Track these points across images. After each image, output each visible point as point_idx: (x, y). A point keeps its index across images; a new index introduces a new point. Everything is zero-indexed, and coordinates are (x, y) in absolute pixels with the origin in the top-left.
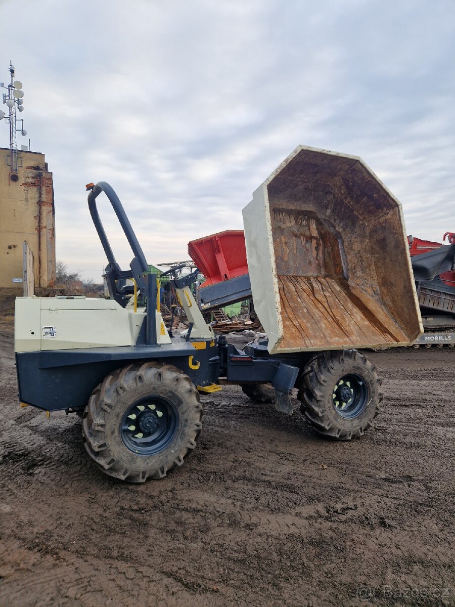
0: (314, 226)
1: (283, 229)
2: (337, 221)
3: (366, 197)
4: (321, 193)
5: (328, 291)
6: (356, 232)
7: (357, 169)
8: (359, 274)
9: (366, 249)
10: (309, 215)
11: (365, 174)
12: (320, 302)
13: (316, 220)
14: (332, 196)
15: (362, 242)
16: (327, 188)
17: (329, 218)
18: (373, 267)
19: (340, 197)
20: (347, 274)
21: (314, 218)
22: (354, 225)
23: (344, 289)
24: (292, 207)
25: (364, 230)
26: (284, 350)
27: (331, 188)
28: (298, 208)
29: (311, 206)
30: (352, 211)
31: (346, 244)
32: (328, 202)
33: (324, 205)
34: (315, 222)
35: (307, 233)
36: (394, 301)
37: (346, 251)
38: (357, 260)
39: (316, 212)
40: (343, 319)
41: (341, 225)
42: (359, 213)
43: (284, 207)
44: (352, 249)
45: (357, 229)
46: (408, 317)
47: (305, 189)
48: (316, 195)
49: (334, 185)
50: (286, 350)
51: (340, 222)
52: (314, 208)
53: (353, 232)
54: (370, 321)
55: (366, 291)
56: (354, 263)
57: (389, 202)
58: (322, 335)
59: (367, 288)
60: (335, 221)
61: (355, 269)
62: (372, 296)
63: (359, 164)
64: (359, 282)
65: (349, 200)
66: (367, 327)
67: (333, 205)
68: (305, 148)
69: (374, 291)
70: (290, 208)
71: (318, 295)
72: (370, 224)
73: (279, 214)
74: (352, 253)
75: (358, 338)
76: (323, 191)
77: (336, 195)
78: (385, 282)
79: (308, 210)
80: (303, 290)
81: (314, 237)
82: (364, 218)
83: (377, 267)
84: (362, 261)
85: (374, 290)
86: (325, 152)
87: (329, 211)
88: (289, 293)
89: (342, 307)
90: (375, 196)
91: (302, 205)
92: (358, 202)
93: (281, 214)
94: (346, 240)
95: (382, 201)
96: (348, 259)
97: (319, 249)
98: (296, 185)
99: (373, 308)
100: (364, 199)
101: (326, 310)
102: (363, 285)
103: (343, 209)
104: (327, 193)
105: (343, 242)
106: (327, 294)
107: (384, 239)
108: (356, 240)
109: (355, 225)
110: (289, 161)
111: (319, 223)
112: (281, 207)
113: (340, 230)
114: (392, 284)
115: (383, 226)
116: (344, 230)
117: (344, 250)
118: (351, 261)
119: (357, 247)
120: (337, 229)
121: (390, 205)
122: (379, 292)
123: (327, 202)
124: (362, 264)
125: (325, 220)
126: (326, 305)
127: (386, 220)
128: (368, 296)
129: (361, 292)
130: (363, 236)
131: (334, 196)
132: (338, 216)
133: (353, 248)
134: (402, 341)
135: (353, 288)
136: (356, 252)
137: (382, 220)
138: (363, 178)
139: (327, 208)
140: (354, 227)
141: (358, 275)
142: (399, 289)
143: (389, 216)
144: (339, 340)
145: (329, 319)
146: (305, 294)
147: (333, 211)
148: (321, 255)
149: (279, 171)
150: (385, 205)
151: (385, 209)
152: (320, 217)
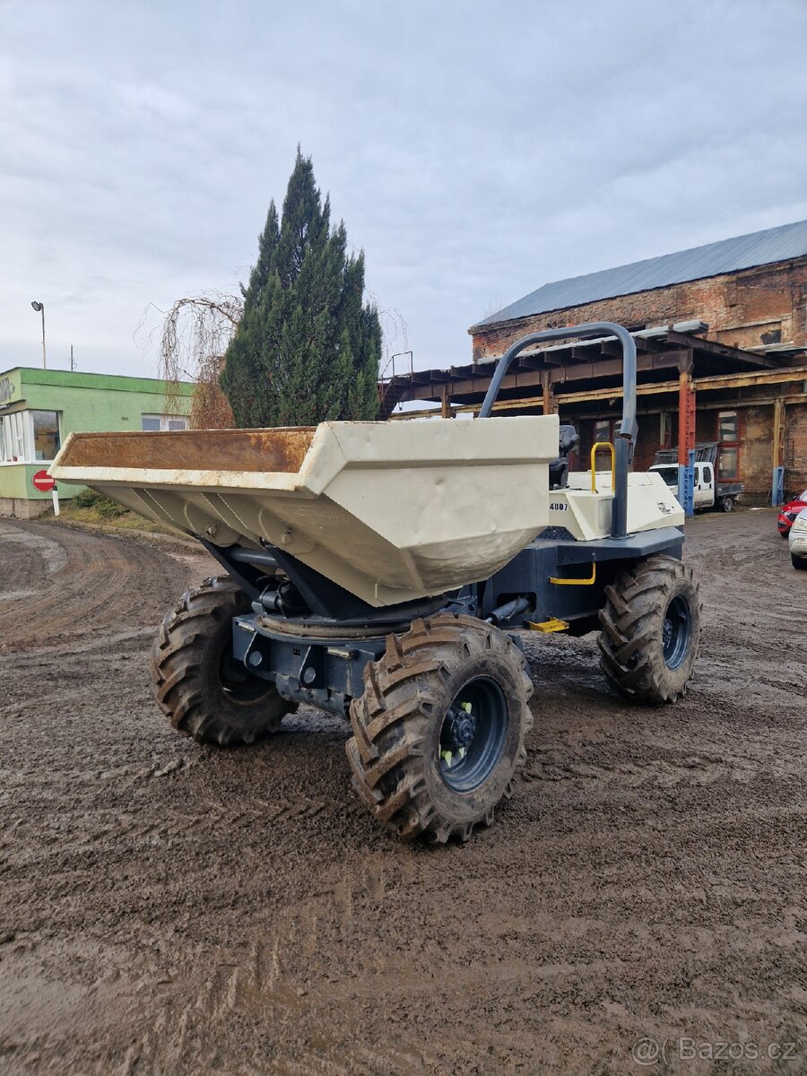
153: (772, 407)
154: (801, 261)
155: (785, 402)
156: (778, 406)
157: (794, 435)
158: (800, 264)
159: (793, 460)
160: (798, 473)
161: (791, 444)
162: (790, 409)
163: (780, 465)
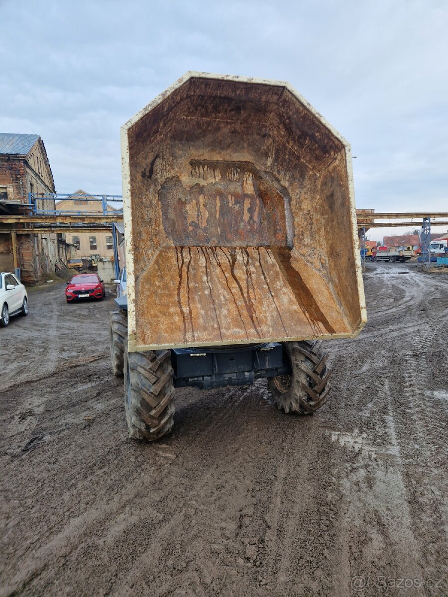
0: (250, 182)
1: (203, 186)
2: (282, 173)
3: (308, 138)
4: (256, 137)
5: (254, 265)
6: (305, 187)
7: (287, 99)
8: (307, 240)
9: (316, 208)
10: (243, 167)
11: (297, 105)
12: (236, 279)
13: (253, 174)
14: (271, 140)
15: (313, 198)
16: (264, 129)
17: (271, 169)
18: (323, 232)
19: (281, 140)
20: (292, 242)
21: (250, 171)
22: (302, 176)
23: (281, 261)
24: (217, 157)
25: (315, 182)
26: (149, 347)
27: (268, 129)
28: (227, 158)
29: (246, 154)
30: (298, 158)
31: (294, 202)
32: (268, 148)
33: (262, 153)
34: (251, 174)
35: (239, 190)
36: (339, 278)
37: (293, 211)
38: (305, 223)
39: (254, 162)
40: (261, 303)
41: (287, 178)
42: (307, 161)
43: (207, 158)
44: (300, 209)
45: (307, 182)
46: (351, 299)
47: (233, 132)
48: (251, 140)
49: (271, 124)
50: (152, 347)
51: (285, 174)
52: (251, 157)
53: (302, 186)
54: (301, 304)
55: (312, 263)
56: (302, 227)
57: (334, 142)
58: (216, 326)
59: (314, 260)
60: (279, 172)
61: (302, 235)
62: (319, 270)
63: (287, 91)
64: (305, 252)
65: (291, 143)
66: (293, 313)
67: (274, 152)
68: (197, 75)
69: (322, 263)
70: (215, 159)
71: (238, 270)
72: (321, 174)
73: (199, 168)
74: (301, 213)
75: (271, 329)
76: (258, 134)
77: (277, 139)
78: (333, 253)
79: (241, 160)
80: (219, 265)
81: (247, 196)
82: (314, 167)
83: (327, 232)
84: (311, 224)
85: (322, 261)
86: (230, 78)
87: (270, 161)
88: (194, 269)
89: (265, 286)
90: (317, 135)
91: (232, 154)
92: (301, 145)
93: (201, 168)
94: (293, 197)
95: (326, 141)
96: (295, 223)
97: (254, 211)
98: (218, 129)
99: (315, 286)
100: (307, 142)
101: (241, 290)
102: (309, 256)
103: (287, 156)
104: (264, 136)
105: (290, 200)
106: (252, 269)
107: (332, 195)
108: (306, 197)
109: (305, 177)
110: (169, 93)
111: (257, 176)
112: (202, 158)
113: (287, 184)
114: (338, 255)
115: (332, 176)
116: (291, 184)
117: (291, 210)
118: (299, 224)
119: (306, 206)
120: (282, 183)
121: (336, 147)
122: (327, 265)
123: (266, 147)
124: (311, 228)
125: (265, 172)
126: (243, 284)
127: (335, 168)
128: (314, 270)
129: (305, 265)
130: (313, 191)
131: (274, 141)
132: (282, 165)
133: (302, 207)
134: (340, 332)
135: (296, 259)
136: (305, 212)
137: (331, 168)
138: (297, 111)
139: (267, 156)
140: (303, 180)
141: (306, 243)
142: (344, 261)
143: (337, 162)
144: (239, 332)
145: (239, 303)
146: (218, 270)
147: (276, 160)
148: (256, 218)
149: (150, 108)
150: (331, 147)
151: (332, 153)
152: (258, 169)
153: (10, 234)
154: (14, 157)
155: (16, 232)
156: (13, 235)
157: (22, 251)
158: (14, 158)
159: (23, 264)
160: (27, 271)
161: (21, 255)
162: (19, 236)
163: (18, 267)
